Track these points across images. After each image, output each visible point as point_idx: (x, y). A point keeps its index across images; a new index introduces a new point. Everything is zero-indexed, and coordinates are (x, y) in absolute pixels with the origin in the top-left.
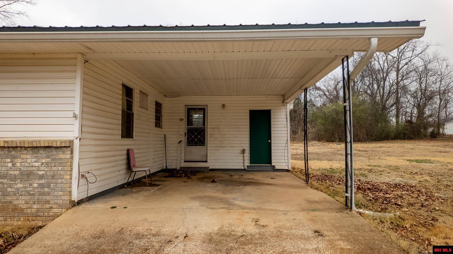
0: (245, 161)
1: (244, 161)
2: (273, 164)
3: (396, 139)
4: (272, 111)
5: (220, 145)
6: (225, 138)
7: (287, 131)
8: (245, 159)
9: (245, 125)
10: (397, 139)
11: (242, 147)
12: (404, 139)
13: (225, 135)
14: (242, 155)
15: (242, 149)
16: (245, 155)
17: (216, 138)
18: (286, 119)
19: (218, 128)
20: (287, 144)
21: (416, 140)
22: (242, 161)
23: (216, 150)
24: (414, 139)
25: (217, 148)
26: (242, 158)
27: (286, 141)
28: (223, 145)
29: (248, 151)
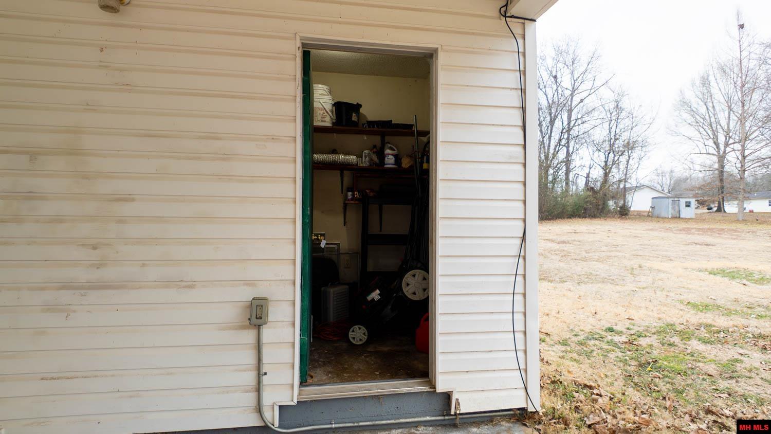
0: (265, 379)
1: (260, 374)
2: (441, 388)
3: (573, 216)
4: (442, 60)
5: (82, 275)
6: (121, 221)
7: (521, 186)
8: (265, 359)
9: (274, 139)
10: (575, 218)
11: (250, 283)
12: (585, 218)
13: (127, 199)
14: (249, 336)
15: (247, 295)
16: (268, 334)
17: (58, 220)
18: (518, 114)
19: (74, 152)
20: (521, 260)
21: (602, 219)
22: (249, 378)
23: (50, 308)
24: (598, 217)
25: (66, 297)
26: (249, 358)
27: (519, 242)
28: (110, 273)
29: (288, 309)
